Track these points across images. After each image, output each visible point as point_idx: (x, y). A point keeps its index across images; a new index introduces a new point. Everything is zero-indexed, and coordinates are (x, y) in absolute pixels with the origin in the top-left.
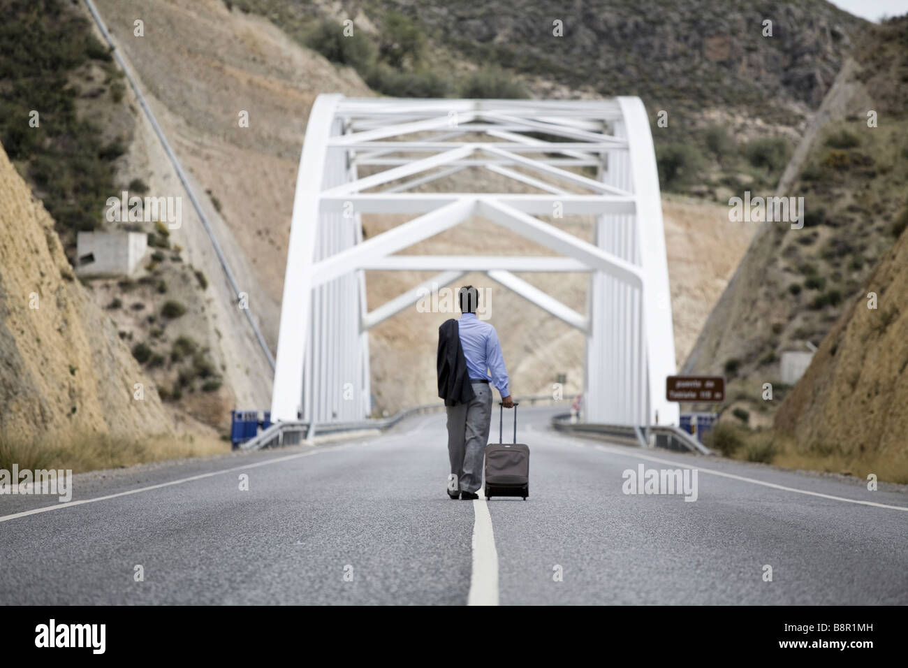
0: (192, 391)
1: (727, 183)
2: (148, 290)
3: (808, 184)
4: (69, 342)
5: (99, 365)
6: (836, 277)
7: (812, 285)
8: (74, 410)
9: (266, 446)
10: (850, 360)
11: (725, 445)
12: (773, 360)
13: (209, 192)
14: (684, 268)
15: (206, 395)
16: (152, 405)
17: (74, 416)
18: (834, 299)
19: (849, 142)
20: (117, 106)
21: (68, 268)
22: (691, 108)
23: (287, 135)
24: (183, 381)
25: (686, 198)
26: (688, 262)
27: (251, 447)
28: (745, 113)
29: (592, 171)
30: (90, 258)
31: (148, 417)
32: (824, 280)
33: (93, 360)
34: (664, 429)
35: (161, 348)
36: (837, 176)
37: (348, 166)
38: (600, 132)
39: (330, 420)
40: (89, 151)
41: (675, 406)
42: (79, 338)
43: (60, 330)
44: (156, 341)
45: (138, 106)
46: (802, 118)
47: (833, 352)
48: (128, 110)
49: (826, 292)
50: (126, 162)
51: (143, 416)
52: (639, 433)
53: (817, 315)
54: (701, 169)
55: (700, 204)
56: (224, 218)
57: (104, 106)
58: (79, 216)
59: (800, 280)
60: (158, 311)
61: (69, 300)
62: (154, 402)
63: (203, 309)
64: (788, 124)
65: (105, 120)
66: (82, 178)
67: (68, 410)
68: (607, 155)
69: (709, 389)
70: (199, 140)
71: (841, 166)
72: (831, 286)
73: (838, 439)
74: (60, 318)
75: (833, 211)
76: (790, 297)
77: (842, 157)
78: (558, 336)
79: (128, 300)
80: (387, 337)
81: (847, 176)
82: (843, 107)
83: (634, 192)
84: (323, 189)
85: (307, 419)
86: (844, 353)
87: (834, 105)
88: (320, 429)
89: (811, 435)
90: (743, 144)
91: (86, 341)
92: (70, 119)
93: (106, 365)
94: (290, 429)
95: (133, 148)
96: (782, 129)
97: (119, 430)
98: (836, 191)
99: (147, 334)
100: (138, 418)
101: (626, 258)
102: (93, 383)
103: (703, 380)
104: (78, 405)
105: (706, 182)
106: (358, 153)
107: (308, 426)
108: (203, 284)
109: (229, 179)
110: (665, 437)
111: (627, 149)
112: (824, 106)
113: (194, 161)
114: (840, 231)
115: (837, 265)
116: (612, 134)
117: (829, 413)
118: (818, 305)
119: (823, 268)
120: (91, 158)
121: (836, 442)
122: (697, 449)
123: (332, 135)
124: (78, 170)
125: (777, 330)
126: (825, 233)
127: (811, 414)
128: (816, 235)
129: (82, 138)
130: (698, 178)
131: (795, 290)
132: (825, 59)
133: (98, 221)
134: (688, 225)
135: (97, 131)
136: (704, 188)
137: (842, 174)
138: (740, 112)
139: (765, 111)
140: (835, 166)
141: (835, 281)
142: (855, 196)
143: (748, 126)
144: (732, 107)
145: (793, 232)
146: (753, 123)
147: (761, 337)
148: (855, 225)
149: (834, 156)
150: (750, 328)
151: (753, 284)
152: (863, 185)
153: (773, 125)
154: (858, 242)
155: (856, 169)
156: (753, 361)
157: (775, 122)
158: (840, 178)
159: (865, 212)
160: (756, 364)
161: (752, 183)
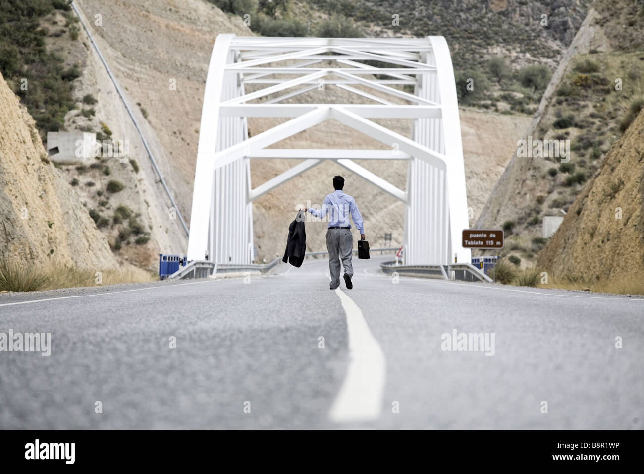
0: (128, 243)
1: (505, 98)
2: (97, 173)
3: (562, 98)
4: (47, 206)
5: (67, 222)
6: (582, 164)
7: (564, 170)
8: (52, 251)
9: (185, 277)
10: (590, 218)
11: (503, 277)
12: (537, 222)
13: (139, 104)
14: (474, 159)
15: (138, 247)
16: (104, 250)
17: (52, 256)
18: (580, 179)
19: (591, 68)
20: (74, 42)
21: (45, 155)
22: (479, 45)
23: (194, 64)
24: (122, 237)
25: (476, 109)
26: (478, 154)
27: (175, 277)
28: (518, 49)
29: (410, 89)
30: (56, 150)
31: (102, 259)
32: (573, 165)
33: (63, 218)
34: (461, 266)
35: (107, 214)
36: (583, 92)
37: (239, 85)
38: (417, 61)
39: (227, 262)
40: (54, 75)
41: (468, 250)
42: (54, 203)
43: (40, 197)
44: (103, 208)
45: (89, 43)
46: (558, 52)
47: (578, 213)
48: (83, 45)
49: (574, 174)
50: (81, 82)
51: (97, 258)
52: (443, 270)
53: (568, 190)
54: (486, 88)
55: (486, 113)
56: (150, 123)
57: (64, 42)
58: (48, 120)
59: (556, 166)
60: (105, 188)
61: (47, 176)
62: (105, 249)
63: (136, 186)
64: (548, 57)
65: (66, 53)
66: (50, 93)
67: (48, 252)
68: (421, 76)
69: (492, 239)
70: (132, 67)
71: (586, 86)
72: (578, 169)
73: (581, 272)
74: (40, 188)
75: (579, 117)
76: (550, 177)
77: (586, 79)
78: (386, 207)
79: (83, 179)
80: (265, 207)
81: (590, 92)
82: (588, 44)
83: (440, 103)
84: (222, 101)
85: (211, 260)
86: (586, 213)
87: (581, 42)
88: (220, 267)
89: (562, 271)
90: (517, 71)
91: (59, 205)
92: (41, 52)
93: (72, 222)
94: (201, 266)
95: (85, 72)
96: (545, 60)
97: (82, 266)
98: (582, 103)
99: (97, 204)
100: (94, 259)
101: (434, 149)
102: (64, 234)
103: (488, 232)
104: (54, 248)
105: (490, 98)
106: (246, 75)
107: (213, 265)
108: (136, 169)
109: (153, 95)
110: (462, 271)
111: (436, 72)
112: (574, 44)
113: (128, 82)
114: (584, 131)
115: (582, 155)
116: (425, 62)
117: (575, 255)
118: (569, 183)
120: (57, 79)
121: (580, 274)
122: (484, 278)
123: (228, 63)
124: (47, 87)
125: (540, 201)
126: (574, 132)
127: (563, 256)
128: (567, 134)
129: (50, 65)
130: (485, 95)
131: (553, 173)
132: (574, 10)
133: (61, 124)
134: (478, 128)
135: (60, 60)
136: (489, 102)
137: (586, 91)
138: (514, 49)
139: (533, 48)
140: (581, 85)
141: (581, 166)
142: (595, 106)
143: (520, 58)
144: (509, 45)
145: (552, 133)
146: (524, 56)
147: (529, 206)
148: (595, 127)
149: (580, 78)
150: (521, 200)
151: (523, 169)
152: (601, 99)
153: (538, 57)
154: (598, 139)
155: (596, 88)
156: (523, 223)
157: (539, 55)
158: (585, 94)
159: (602, 118)
160: (525, 225)
161: (523, 98)
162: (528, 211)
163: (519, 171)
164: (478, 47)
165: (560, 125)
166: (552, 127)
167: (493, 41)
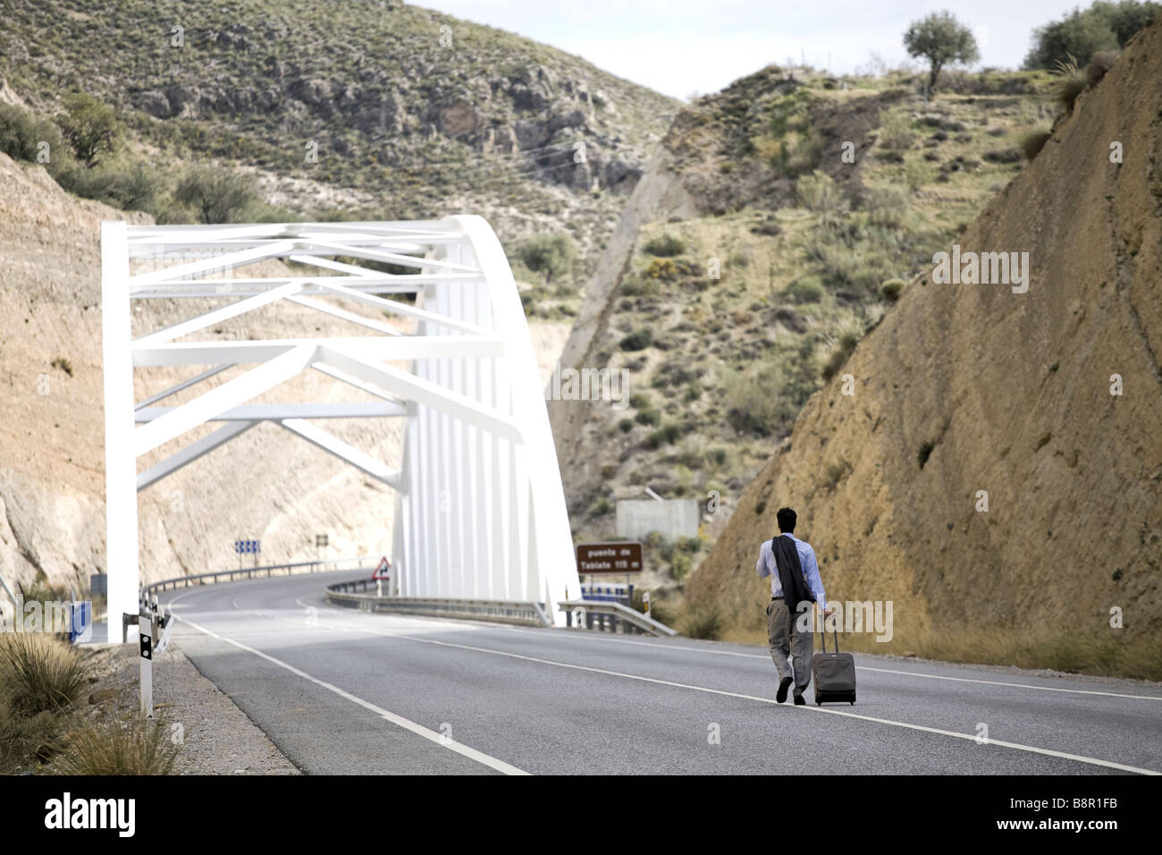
3: (631, 299)
6: (670, 409)
7: (644, 419)
12: (606, 511)
18: (672, 435)
19: (672, 248)
22: (429, 195)
28: (496, 201)
32: (658, 412)
36: (663, 287)
38: (422, 256)
46: (565, 204)
49: (661, 428)
53: (652, 456)
59: (631, 414)
64: (547, 213)
69: (625, 558)
71: (667, 278)
72: (667, 420)
75: (660, 331)
76: (620, 435)
77: (667, 266)
81: (674, 288)
98: (664, 307)
103: (618, 548)
114: (671, 353)
115: (671, 395)
118: (653, 444)
119: (656, 399)
125: (608, 474)
126: (654, 357)
128: (644, 359)
131: (626, 427)
132: (587, 132)
137: (668, 285)
138: (489, 200)
139: (520, 197)
140: (660, 277)
141: (671, 413)
142: (685, 312)
143: (500, 216)
144: (480, 193)
145: (619, 358)
146: (506, 212)
147: (589, 484)
148: (689, 346)
149: (656, 264)
150: (576, 474)
151: (575, 420)
152: (694, 298)
153: (531, 214)
154: (694, 366)
155: (685, 280)
156: (582, 513)
157: (533, 210)
158: (667, 291)
159: (698, 330)
160: (586, 516)
161: (532, 291)
162: (588, 492)
163: (568, 424)
164: (427, 199)
165: (630, 345)
166: (619, 348)
167: (451, 188)
